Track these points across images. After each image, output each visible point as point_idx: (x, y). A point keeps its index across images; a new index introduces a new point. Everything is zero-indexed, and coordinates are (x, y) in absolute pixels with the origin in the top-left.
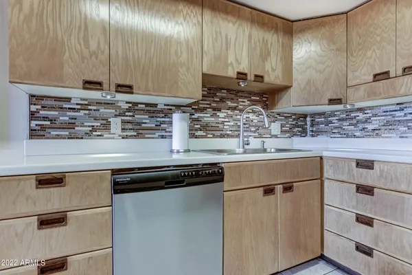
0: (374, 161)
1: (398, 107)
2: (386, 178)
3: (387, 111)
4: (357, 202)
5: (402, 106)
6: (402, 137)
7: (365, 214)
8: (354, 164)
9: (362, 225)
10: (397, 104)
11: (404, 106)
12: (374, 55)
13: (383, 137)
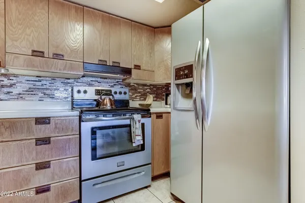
0: (50, 118)
1: (37, 79)
2: (59, 129)
3: (29, 81)
4: (37, 153)
5: (40, 78)
6: (41, 100)
7: (44, 161)
8: (34, 122)
9: (41, 170)
10: (37, 77)
11: (42, 78)
12: (32, 35)
13: (28, 100)
